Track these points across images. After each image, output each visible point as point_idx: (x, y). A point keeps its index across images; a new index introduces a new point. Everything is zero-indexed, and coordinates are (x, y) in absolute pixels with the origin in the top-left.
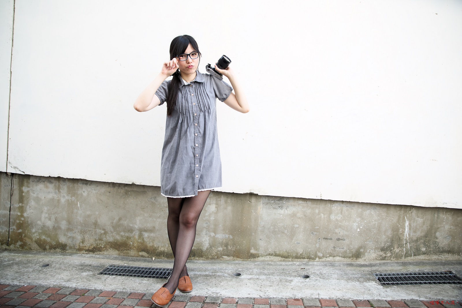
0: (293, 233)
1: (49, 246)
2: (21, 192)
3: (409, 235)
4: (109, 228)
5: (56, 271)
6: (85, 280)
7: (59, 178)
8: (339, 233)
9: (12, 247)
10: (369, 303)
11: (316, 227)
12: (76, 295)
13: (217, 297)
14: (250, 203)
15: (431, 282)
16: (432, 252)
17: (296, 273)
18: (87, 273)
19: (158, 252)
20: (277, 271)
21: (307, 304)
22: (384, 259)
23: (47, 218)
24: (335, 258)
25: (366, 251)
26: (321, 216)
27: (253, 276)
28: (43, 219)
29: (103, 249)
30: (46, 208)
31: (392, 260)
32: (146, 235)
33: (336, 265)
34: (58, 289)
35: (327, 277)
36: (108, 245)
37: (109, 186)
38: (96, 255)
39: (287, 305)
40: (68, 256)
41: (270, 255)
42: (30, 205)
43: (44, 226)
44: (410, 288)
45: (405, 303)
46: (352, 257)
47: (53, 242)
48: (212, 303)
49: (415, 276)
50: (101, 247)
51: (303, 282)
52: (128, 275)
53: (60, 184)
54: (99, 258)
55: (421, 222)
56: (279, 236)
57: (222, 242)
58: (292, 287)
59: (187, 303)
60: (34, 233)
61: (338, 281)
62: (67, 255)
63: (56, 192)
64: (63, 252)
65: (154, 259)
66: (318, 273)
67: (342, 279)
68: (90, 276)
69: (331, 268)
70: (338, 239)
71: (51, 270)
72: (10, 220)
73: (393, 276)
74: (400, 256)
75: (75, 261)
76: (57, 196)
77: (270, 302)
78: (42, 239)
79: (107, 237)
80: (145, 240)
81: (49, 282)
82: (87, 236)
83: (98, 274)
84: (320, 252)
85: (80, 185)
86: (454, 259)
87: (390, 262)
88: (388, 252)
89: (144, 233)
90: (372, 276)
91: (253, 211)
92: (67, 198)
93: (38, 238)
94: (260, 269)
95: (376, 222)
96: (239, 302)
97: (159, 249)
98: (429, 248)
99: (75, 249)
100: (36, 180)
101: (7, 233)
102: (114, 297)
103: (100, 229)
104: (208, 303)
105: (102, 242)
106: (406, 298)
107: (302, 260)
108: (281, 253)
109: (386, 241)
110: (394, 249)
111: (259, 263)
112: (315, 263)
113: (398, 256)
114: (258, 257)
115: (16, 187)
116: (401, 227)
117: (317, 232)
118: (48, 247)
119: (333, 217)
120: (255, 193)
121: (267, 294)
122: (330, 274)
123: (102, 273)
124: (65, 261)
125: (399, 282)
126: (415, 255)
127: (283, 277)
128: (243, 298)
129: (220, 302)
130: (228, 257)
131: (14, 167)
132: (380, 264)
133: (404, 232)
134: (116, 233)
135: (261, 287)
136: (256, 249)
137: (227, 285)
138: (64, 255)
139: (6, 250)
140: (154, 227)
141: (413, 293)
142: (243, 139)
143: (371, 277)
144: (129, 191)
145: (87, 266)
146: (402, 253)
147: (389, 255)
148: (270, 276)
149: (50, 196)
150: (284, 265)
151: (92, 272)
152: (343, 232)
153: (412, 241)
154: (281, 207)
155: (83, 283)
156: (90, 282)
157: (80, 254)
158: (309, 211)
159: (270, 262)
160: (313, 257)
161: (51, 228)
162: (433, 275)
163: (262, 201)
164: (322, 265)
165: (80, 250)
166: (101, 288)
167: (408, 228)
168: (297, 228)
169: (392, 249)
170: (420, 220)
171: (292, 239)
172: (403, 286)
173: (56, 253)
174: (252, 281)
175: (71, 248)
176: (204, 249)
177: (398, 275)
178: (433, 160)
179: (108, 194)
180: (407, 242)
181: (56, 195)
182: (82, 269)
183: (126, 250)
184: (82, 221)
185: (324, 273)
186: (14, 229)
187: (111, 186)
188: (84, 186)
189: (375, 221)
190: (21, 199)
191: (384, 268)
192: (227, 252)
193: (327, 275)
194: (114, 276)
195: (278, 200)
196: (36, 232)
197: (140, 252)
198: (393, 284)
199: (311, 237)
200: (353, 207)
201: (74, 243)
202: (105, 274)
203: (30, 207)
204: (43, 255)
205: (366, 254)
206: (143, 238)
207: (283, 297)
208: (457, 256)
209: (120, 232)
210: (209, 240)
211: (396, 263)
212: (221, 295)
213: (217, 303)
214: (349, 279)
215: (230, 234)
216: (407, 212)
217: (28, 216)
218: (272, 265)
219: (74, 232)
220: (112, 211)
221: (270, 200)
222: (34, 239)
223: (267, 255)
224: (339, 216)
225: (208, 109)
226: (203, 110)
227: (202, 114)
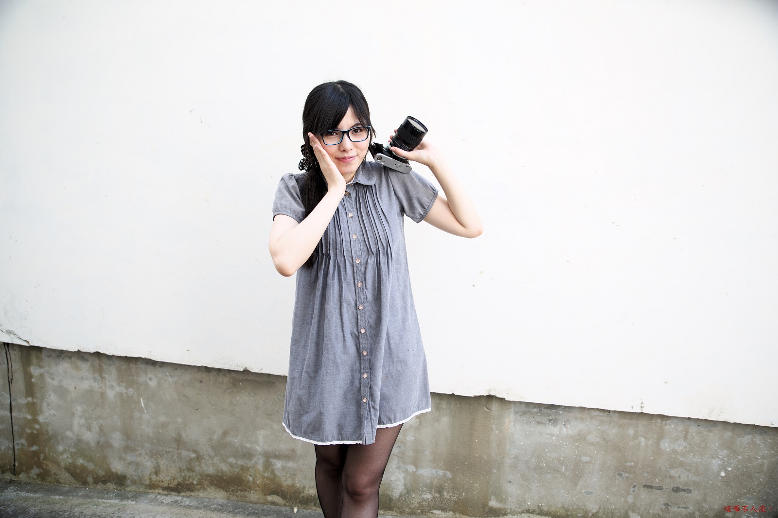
0: (577, 472)
1: (93, 477)
2: (28, 376)
4: (205, 449)
7: (98, 355)
8: (679, 477)
9: (22, 477)
11: (629, 464)
14: (488, 411)
19: (303, 497)
23: (83, 425)
26: (640, 442)
28: (76, 428)
29: (197, 487)
30: (79, 408)
32: (278, 464)
36: (205, 480)
38: (184, 499)
40: (130, 501)
41: (529, 512)
42: (49, 401)
43: (79, 441)
47: (100, 471)
50: (192, 483)
53: (101, 362)
54: (189, 507)
56: (549, 476)
57: (432, 483)
60: (62, 454)
62: (127, 499)
63: (95, 378)
64: (120, 490)
65: (295, 509)
70: (676, 490)
72: (12, 428)
76: (99, 386)
78: (77, 464)
79: (203, 465)
80: (277, 474)
82: (163, 462)
84: (636, 513)
85: (142, 365)
89: (274, 461)
91: (494, 427)
92: (118, 389)
93: (69, 463)
95: (766, 461)
97: (306, 492)
99: (142, 484)
101: (11, 452)
103: (188, 450)
105: (194, 474)
108: (553, 509)
114: (505, 514)
115: (16, 366)
117: (630, 472)
118: (90, 480)
119: (665, 445)
120: (499, 396)
130: (443, 513)
131: (7, 331)
134: (219, 458)
136: (501, 501)
138: (122, 498)
139: (11, 482)
140: (293, 451)
142: (474, 286)
144: (239, 381)
149: (85, 385)
152: (688, 476)
154: (553, 420)
157: (153, 496)
158: (613, 431)
161: (93, 444)
165: (152, 486)
168: (586, 462)
171: (576, 485)
173: (107, 493)
175: (134, 482)
176: (396, 494)
179: (198, 385)
181: (96, 384)
183: (242, 491)
184: (151, 435)
186: (23, 445)
188: (150, 367)
189: (763, 457)
190: (30, 390)
192: (442, 503)
195: (548, 408)
196: (65, 451)
197: (269, 495)
199: (617, 482)
200: (713, 427)
201: (140, 475)
203: (48, 405)
204: (81, 495)
206: (273, 471)
209: (228, 457)
210: (404, 478)
215: (446, 470)
217: (47, 421)
219: (138, 453)
220: (209, 417)
221: (531, 407)
222: (62, 464)
223: (523, 512)
224: (679, 443)
225: (385, 246)
226: (374, 250)
227: (372, 261)
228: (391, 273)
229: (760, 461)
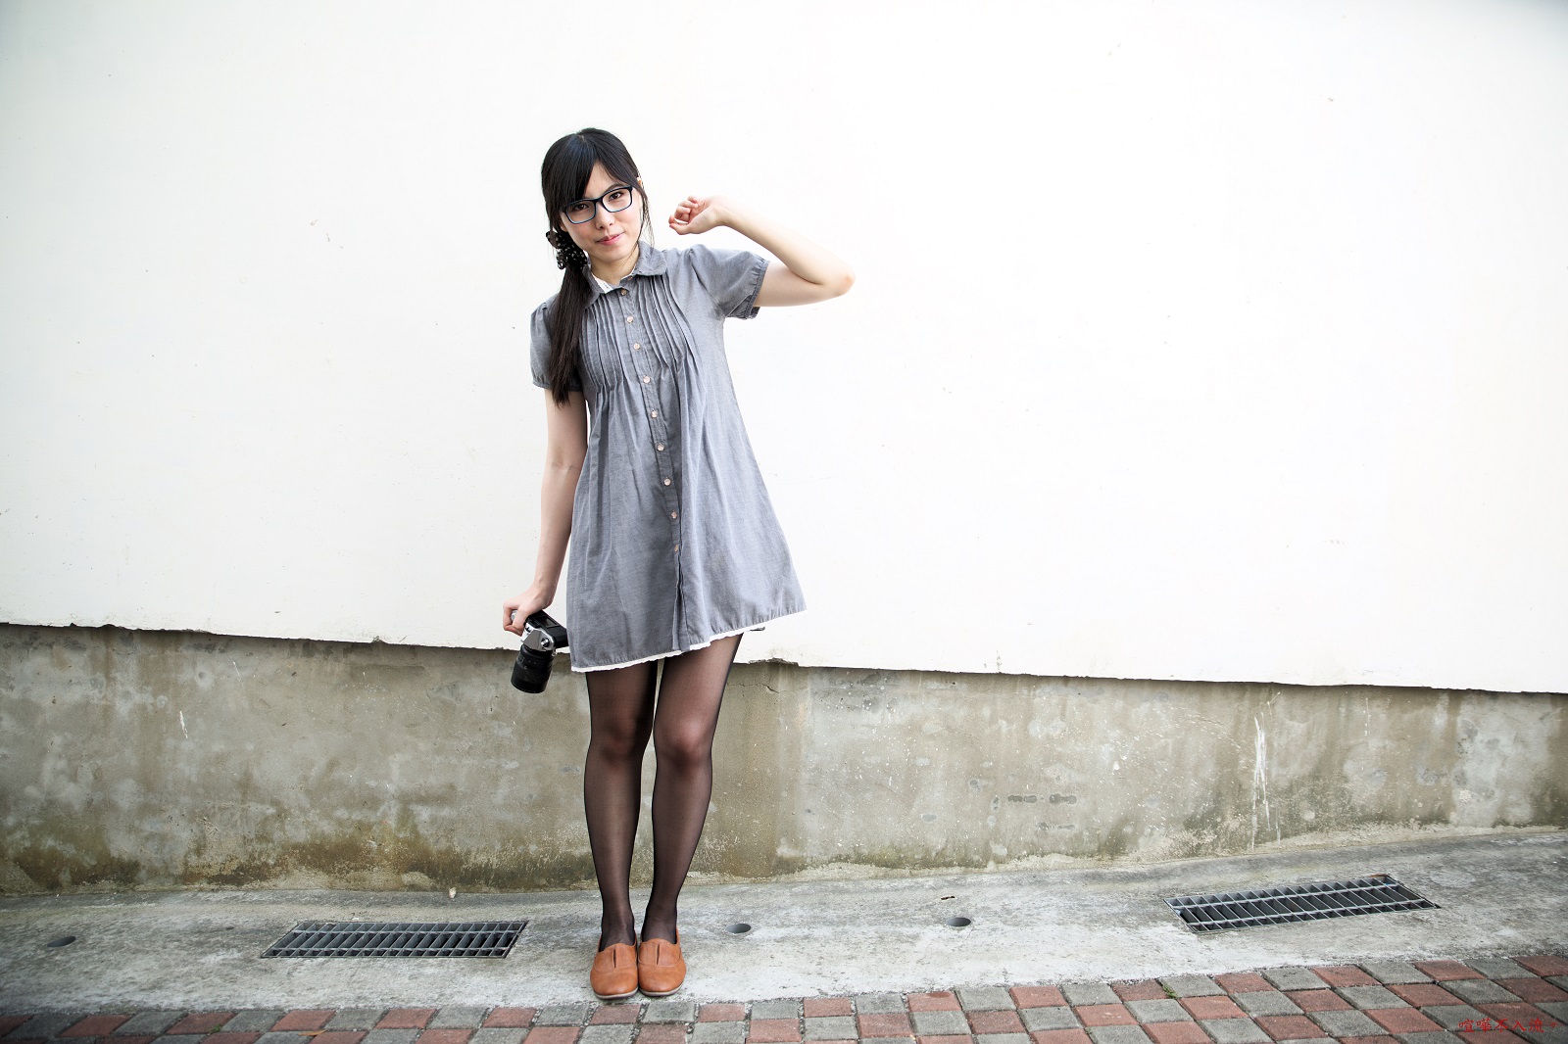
0: (912, 786)
1: (71, 872)
3: (1268, 774)
4: (294, 797)
5: (105, 956)
6: (217, 980)
7: (108, 632)
8: (1058, 778)
10: (1160, 987)
11: (986, 765)
12: (187, 1034)
13: (679, 1003)
14: (772, 693)
15: (1335, 910)
16: (1333, 823)
17: (929, 912)
18: (221, 957)
19: (466, 870)
20: (868, 911)
21: (973, 1003)
22: (1194, 852)
23: (63, 772)
24: (1046, 858)
25: (1142, 833)
26: (1000, 727)
27: (791, 929)
28: (47, 778)
29: (273, 871)
30: (58, 740)
31: (1218, 856)
32: (424, 813)
33: (1050, 880)
34: (120, 1018)
35: (1025, 920)
36: (291, 855)
37: (292, 654)
38: (250, 893)
39: (908, 1013)
40: (145, 904)
41: (840, 860)
43: (51, 803)
44: (1277, 933)
45: (1266, 979)
46: (1099, 851)
47: (87, 858)
48: (665, 1023)
49: (1287, 896)
50: (266, 864)
51: (951, 939)
52: (367, 954)
53: (110, 650)
54: (260, 902)
55: (1300, 732)
56: (868, 796)
58: (921, 956)
59: (582, 1030)
60: (11, 832)
61: (1062, 927)
62: (140, 901)
63: (95, 680)
64: (124, 892)
65: (452, 893)
66: (997, 907)
67: (1073, 923)
68: (234, 966)
69: (1035, 890)
70: (1055, 800)
71: (86, 957)
73: (1225, 903)
74: (1241, 841)
75: (174, 919)
76: (103, 694)
77: (853, 1008)
78: (41, 848)
79: (287, 827)
80: (421, 832)
81: (81, 996)
82: (212, 829)
83: (262, 957)
84: (999, 843)
85: (186, 652)
86: (1395, 839)
87: (1214, 862)
88: (1205, 831)
89: (417, 808)
90: (1164, 907)
91: (781, 720)
92: (137, 698)
93: (25, 848)
94: (812, 906)
95: (1170, 741)
96: (753, 1015)
97: (472, 860)
98: (1325, 812)
99: (170, 875)
100: (18, 641)
102: (327, 1027)
103: (262, 802)
104: (652, 1023)
105: (271, 845)
106: (1269, 965)
107: (944, 870)
108: (877, 851)
109: (1201, 797)
110: (1223, 820)
111: (805, 887)
112: (985, 878)
113: (1235, 842)
114: (803, 868)
116: (1244, 752)
117: (988, 778)
118: (65, 877)
120: (789, 659)
121: (842, 982)
122: (1036, 908)
123: (274, 953)
124: (136, 922)
125: (1243, 920)
126: (1285, 836)
127: (889, 928)
128: (766, 1001)
129: (692, 1020)
130: (703, 876)
132: (1184, 870)
133: (1251, 766)
134: (318, 811)
135: (819, 964)
136: (796, 844)
137: (709, 964)
138: (129, 901)
140: (452, 787)
141: (1285, 948)
143: (1161, 910)
144: (362, 669)
145: (218, 931)
146: (1249, 833)
147: (1208, 839)
148: (847, 927)
149: (75, 695)
150: (887, 890)
151: (239, 951)
152: (1070, 776)
153: (1275, 792)
154: (872, 704)
155: (211, 988)
156: (235, 986)
157: (190, 895)
158: (960, 714)
159: (841, 884)
160: (978, 861)
161: (78, 807)
162: (1338, 891)
163: (811, 685)
164: (1007, 884)
165: (189, 877)
166: (277, 1003)
167: (1264, 753)
168: (924, 767)
169: (1219, 820)
170: (1298, 728)
171: (910, 806)
172: (1256, 928)
173: (99, 895)
174: (788, 947)
175: (153, 873)
177: (1239, 897)
178: (1332, 541)
179: (289, 680)
180: (1262, 797)
181: (96, 691)
182: (200, 944)
183: (356, 869)
184: (194, 779)
185: (1016, 906)
187: (300, 654)
188: (202, 655)
189: (1166, 735)
191: (1197, 880)
192: (701, 858)
193: (1025, 911)
194: (321, 960)
195: (863, 682)
196: (19, 826)
197: (406, 872)
198: (1226, 926)
199: (970, 795)
200: (1099, 694)
201: (167, 857)
202: (288, 954)
204: (46, 905)
205: (1141, 841)
206: (415, 826)
207: (894, 990)
208: (1401, 829)
209: (334, 808)
211: (1230, 863)
212: (692, 995)
213: (682, 1023)
214: (1094, 921)
216: (1261, 703)
218: (847, 891)
219: (165, 816)
220: (304, 738)
221: (837, 683)
222: (10, 851)
223: (830, 862)
224: (1054, 724)
226: (668, 361)
227: (666, 376)
229: (1163, 741)
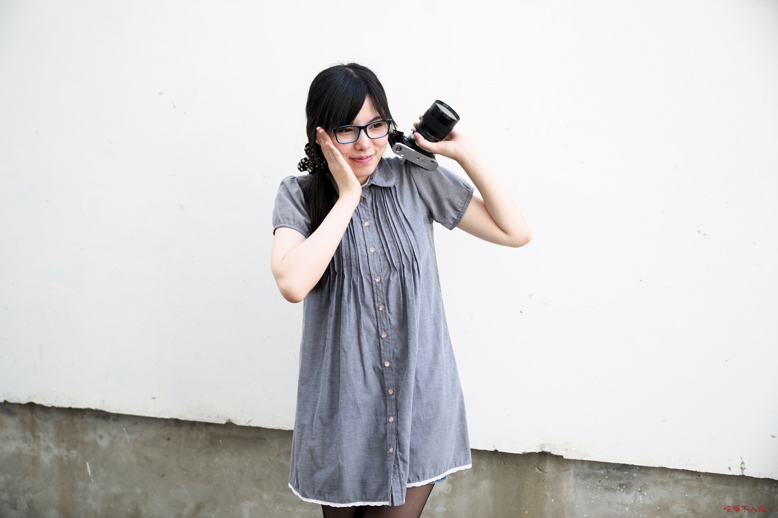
7: (31, 407)
14: (541, 472)
53: (34, 416)
63: (25, 437)
76: (31, 448)
85: (89, 419)
91: (548, 494)
92: (56, 451)
120: (555, 452)
142: (521, 312)
144: (219, 437)
149: (11, 447)
154: (626, 487)
158: (704, 501)
179: (165, 443)
181: (26, 445)
184: (99, 511)
188: (101, 421)
195: (618, 469)
220: (178, 486)
221: (596, 468)
225: (410, 260)
226: (397, 265)
227: (395, 278)
228: (418, 292)
